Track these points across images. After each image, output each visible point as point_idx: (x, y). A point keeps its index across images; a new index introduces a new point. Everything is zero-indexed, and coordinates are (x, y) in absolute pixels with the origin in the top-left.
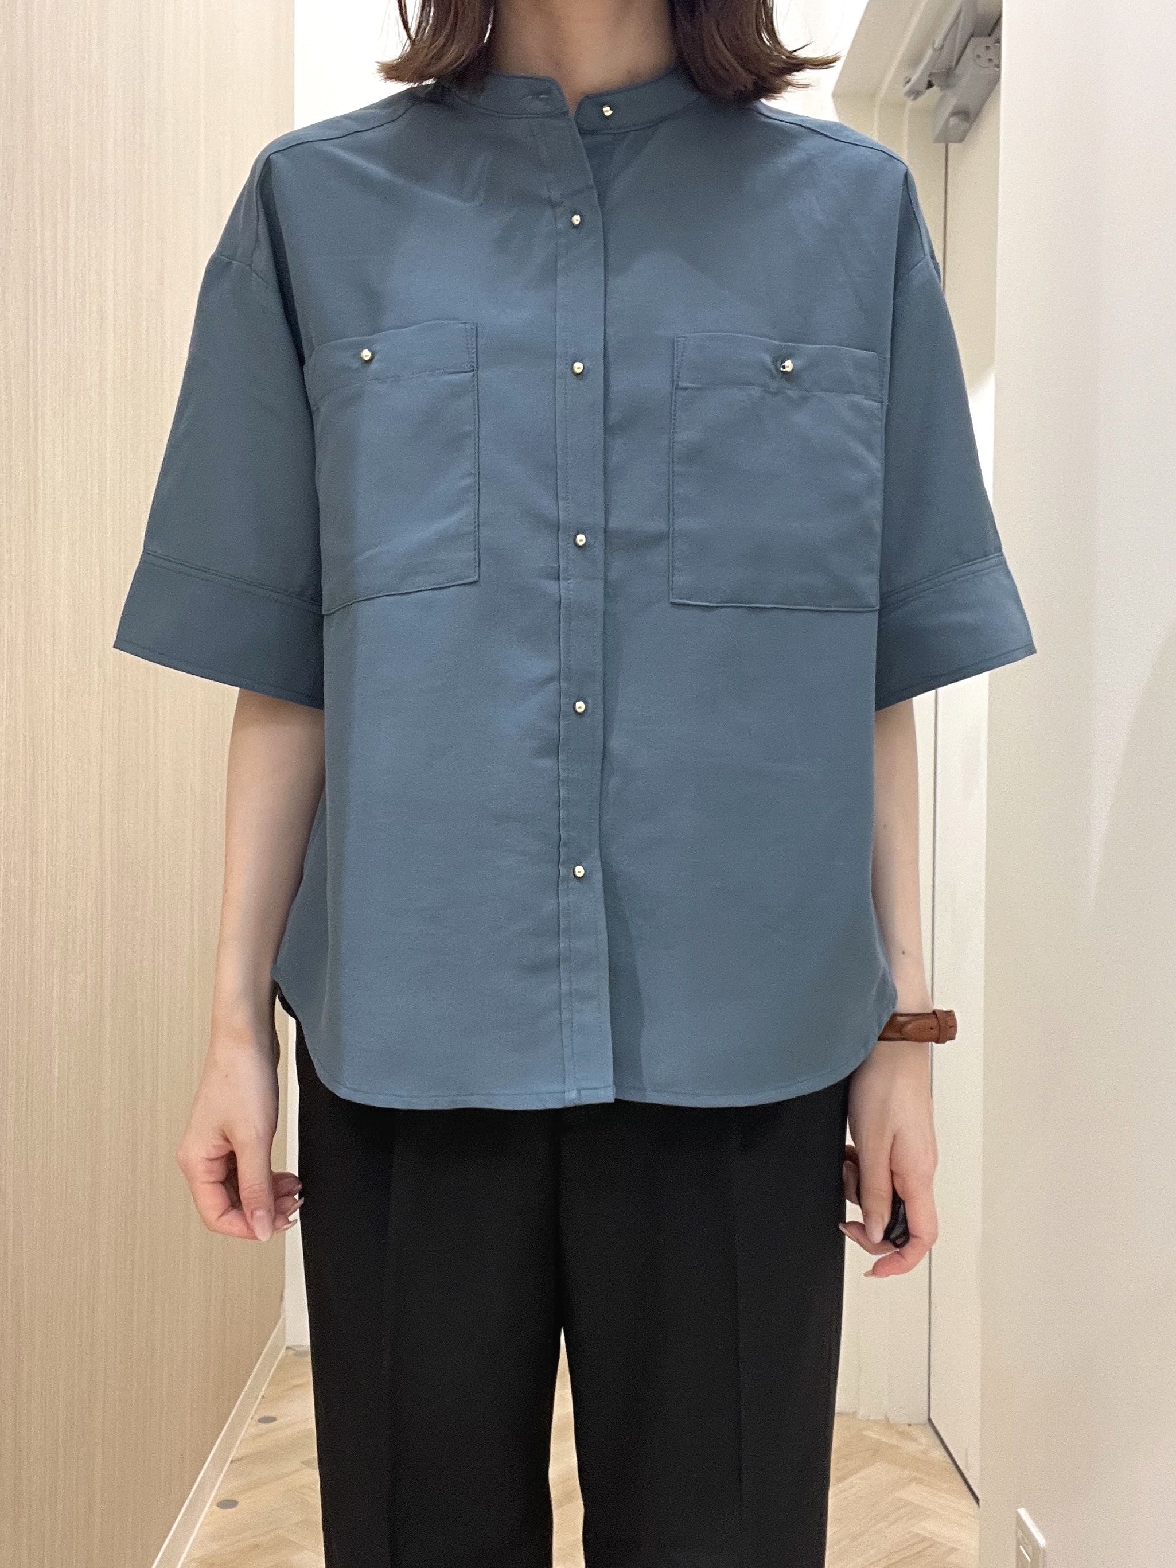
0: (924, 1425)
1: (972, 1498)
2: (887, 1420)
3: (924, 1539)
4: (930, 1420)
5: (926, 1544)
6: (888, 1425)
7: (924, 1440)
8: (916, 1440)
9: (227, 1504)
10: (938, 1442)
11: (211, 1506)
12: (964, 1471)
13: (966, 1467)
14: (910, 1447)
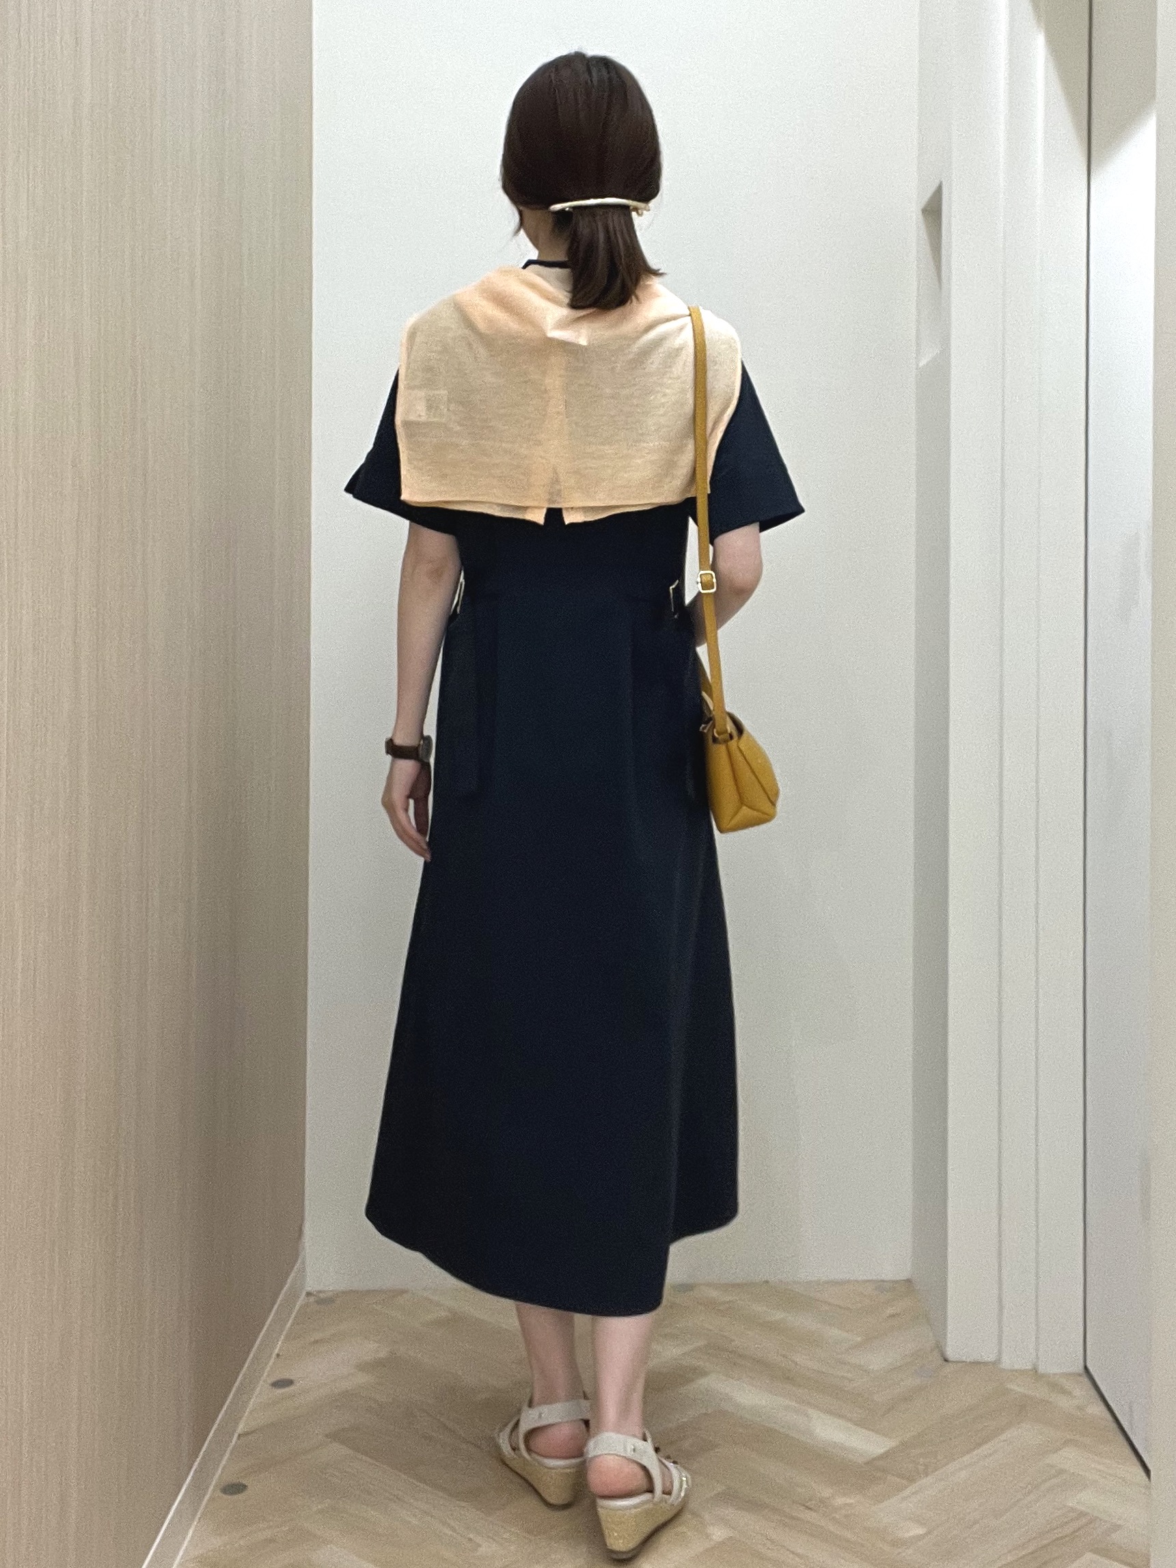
0: (1080, 1375)
1: (1138, 1464)
2: (1035, 1370)
3: (1082, 1514)
4: (1086, 1368)
5: (1084, 1520)
6: (1035, 1373)
7: (1077, 1392)
8: (1070, 1393)
9: (234, 1488)
10: (1093, 1392)
11: (214, 1491)
12: (1126, 1429)
13: (1131, 1423)
14: (1064, 1402)
